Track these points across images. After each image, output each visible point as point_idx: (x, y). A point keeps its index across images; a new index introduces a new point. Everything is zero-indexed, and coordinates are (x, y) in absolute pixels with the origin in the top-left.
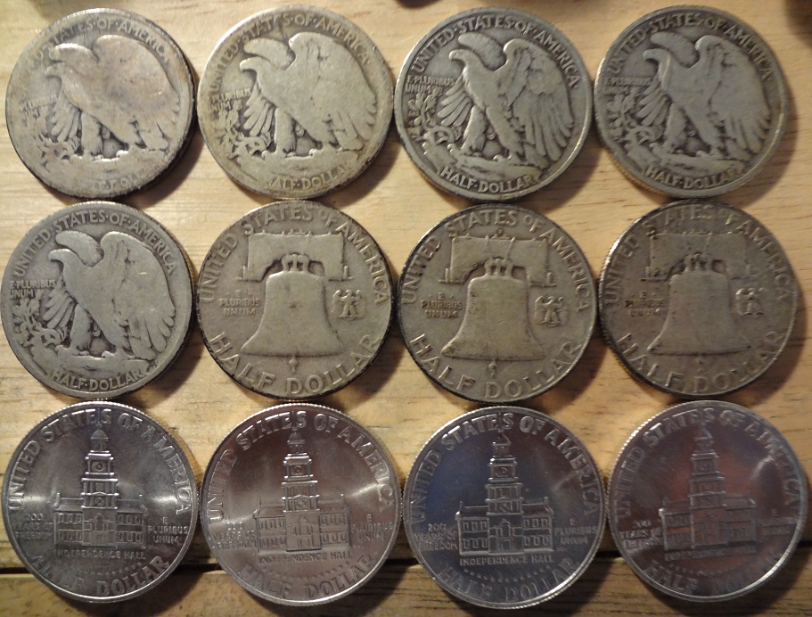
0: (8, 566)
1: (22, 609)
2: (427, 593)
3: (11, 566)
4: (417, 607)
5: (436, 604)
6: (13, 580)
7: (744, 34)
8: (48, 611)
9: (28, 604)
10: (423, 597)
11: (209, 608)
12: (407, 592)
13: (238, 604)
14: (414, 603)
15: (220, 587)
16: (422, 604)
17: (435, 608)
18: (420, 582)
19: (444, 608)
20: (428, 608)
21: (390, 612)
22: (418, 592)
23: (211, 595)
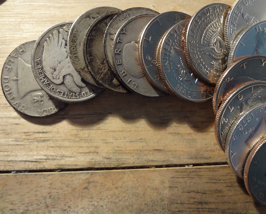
0: (43, 169)
1: (49, 186)
2: (211, 177)
3: (45, 169)
4: (207, 183)
5: (215, 181)
6: (45, 175)
7: (41, 79)
8: (59, 186)
9: (51, 184)
10: (210, 179)
11: (124, 184)
12: (203, 177)
13: (136, 182)
14: (206, 181)
15: (129, 176)
16: (209, 181)
17: (214, 183)
18: (208, 173)
19: (218, 183)
20: (212, 183)
21: (197, 185)
22: (208, 177)
23: (125, 179)
